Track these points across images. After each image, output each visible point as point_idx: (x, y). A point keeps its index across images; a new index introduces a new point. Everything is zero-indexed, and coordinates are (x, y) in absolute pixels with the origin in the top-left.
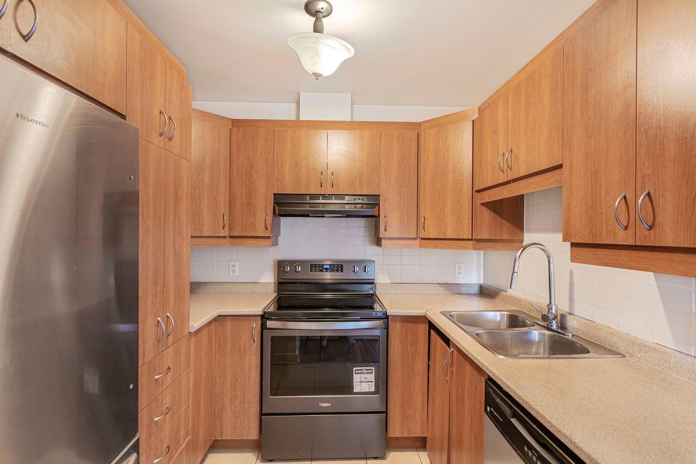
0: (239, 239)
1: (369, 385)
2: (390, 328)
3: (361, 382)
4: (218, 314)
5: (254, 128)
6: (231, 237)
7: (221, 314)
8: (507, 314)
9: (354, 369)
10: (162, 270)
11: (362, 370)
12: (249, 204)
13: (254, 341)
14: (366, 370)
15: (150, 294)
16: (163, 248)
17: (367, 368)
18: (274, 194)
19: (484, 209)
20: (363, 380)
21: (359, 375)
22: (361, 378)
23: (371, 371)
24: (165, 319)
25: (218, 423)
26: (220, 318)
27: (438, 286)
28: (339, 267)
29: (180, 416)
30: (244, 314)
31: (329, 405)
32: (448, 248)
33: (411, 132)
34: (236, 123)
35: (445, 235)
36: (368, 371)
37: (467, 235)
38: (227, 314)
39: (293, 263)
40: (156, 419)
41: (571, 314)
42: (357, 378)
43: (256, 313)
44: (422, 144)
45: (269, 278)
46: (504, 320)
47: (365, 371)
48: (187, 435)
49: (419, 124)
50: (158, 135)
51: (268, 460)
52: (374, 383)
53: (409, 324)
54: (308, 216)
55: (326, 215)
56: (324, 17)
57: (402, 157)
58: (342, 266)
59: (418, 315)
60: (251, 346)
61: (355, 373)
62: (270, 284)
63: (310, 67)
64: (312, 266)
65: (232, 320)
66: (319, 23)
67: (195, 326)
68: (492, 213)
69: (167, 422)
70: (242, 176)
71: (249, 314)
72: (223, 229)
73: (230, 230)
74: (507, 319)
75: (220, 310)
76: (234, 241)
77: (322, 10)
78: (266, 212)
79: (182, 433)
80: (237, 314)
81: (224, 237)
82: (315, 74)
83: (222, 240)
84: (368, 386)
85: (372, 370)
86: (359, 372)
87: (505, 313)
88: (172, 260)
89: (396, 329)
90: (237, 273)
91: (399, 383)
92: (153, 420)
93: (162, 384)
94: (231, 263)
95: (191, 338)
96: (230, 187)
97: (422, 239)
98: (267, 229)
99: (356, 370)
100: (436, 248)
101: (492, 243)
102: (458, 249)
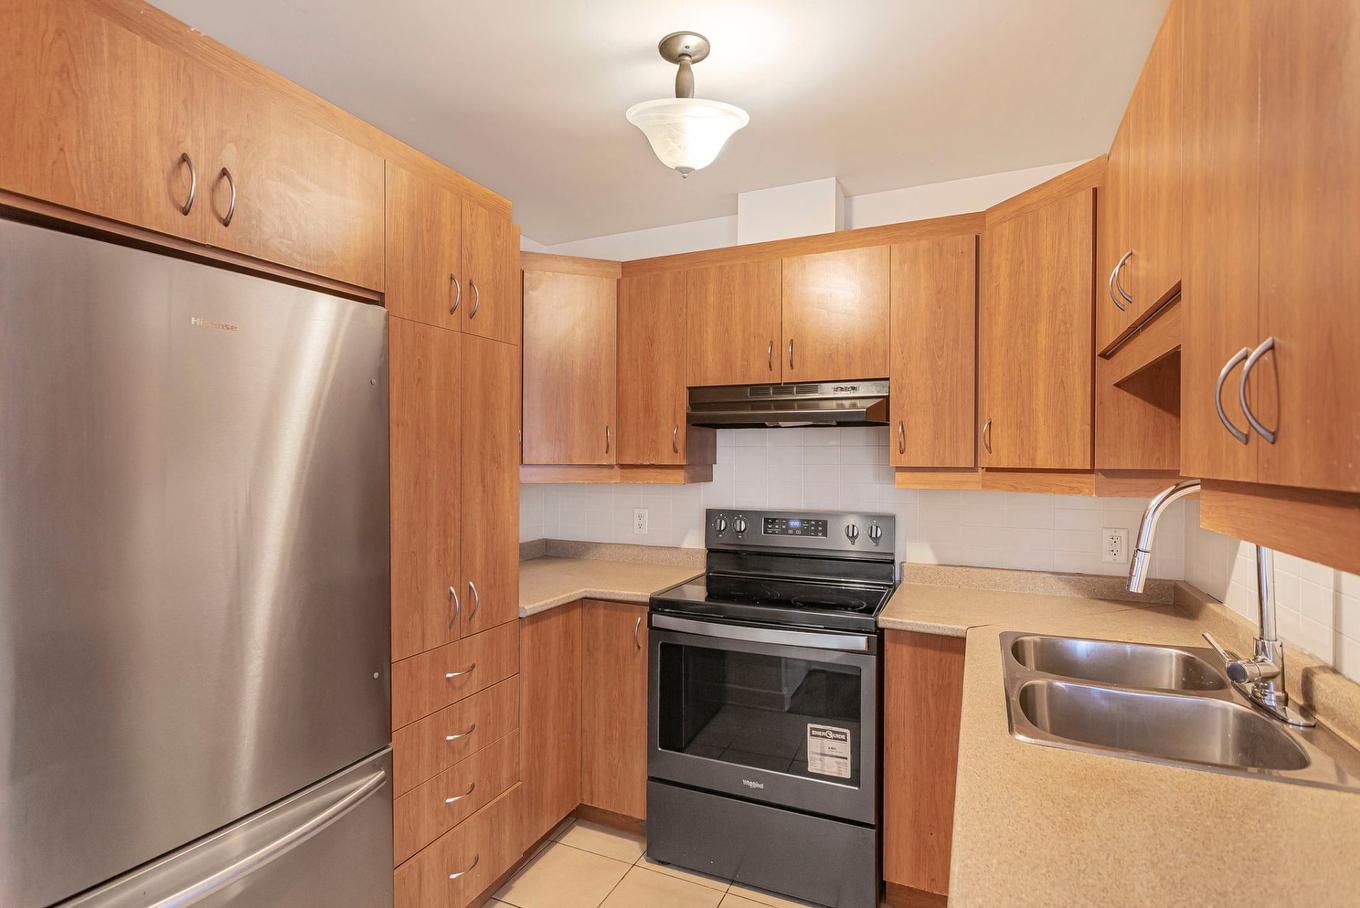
0: (635, 470)
1: (839, 763)
2: (888, 656)
3: (822, 754)
4: (584, 595)
5: (655, 273)
6: (623, 466)
7: (588, 595)
8: (1177, 657)
9: (810, 726)
10: (457, 515)
11: (825, 731)
12: (648, 408)
13: (639, 647)
14: (834, 732)
15: (433, 550)
16: (458, 481)
17: (834, 729)
18: (689, 388)
19: (1126, 396)
20: (827, 752)
21: (819, 740)
22: (822, 747)
23: (843, 737)
24: (465, 591)
25: (586, 777)
26: (586, 602)
27: (1052, 579)
28: (820, 526)
29: (500, 745)
30: (621, 598)
31: (761, 786)
32: (1041, 491)
33: (961, 237)
34: (627, 267)
35: (1033, 460)
36: (838, 736)
37: (1080, 461)
38: (598, 596)
39: (732, 515)
40: (449, 738)
41: (1335, 671)
42: (814, 745)
43: (640, 599)
44: (984, 260)
45: (695, 541)
46: (1171, 669)
47: (832, 735)
48: (514, 778)
49: (979, 217)
50: (446, 312)
51: (659, 862)
52: (849, 762)
53: (930, 653)
54: (763, 426)
55: (781, 424)
56: (694, 62)
57: (939, 292)
58: (825, 524)
59: (949, 633)
60: (634, 657)
61: (812, 735)
62: (697, 551)
63: (670, 160)
64: (766, 520)
65: (605, 608)
66: (686, 75)
67: (526, 607)
68: (1150, 407)
69: (473, 747)
70: (637, 360)
71: (630, 599)
72: (607, 452)
73: (619, 453)
74: (1177, 670)
75: (588, 589)
76: (627, 472)
77: (688, 51)
78: (675, 421)
79: (505, 774)
80: (613, 597)
81: (611, 467)
82: (680, 170)
83: (605, 471)
84: (836, 765)
85: (845, 734)
86: (819, 733)
87: (1174, 652)
88: (478, 500)
89: (898, 657)
90: (645, 530)
91: (907, 773)
92: (442, 739)
93: (461, 688)
94: (637, 512)
95: (522, 626)
96: (618, 381)
97: (989, 470)
98: (676, 452)
99: (812, 729)
100: (1016, 489)
101: (1154, 481)
102: (1063, 492)
